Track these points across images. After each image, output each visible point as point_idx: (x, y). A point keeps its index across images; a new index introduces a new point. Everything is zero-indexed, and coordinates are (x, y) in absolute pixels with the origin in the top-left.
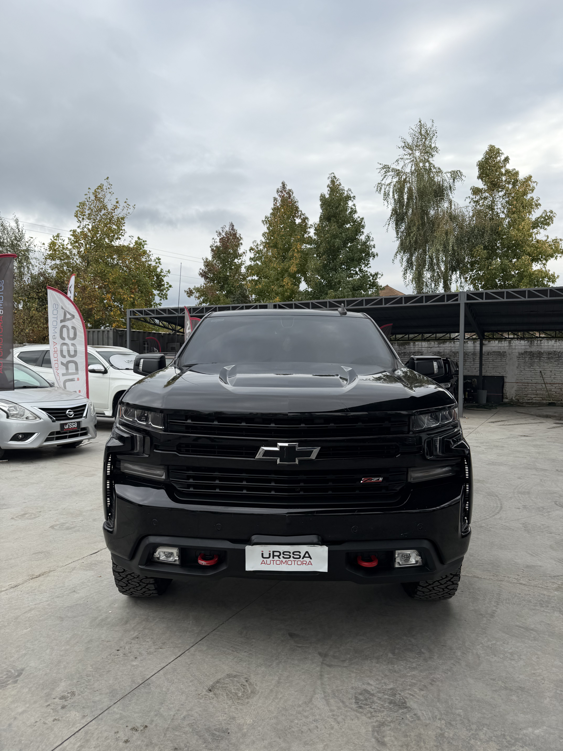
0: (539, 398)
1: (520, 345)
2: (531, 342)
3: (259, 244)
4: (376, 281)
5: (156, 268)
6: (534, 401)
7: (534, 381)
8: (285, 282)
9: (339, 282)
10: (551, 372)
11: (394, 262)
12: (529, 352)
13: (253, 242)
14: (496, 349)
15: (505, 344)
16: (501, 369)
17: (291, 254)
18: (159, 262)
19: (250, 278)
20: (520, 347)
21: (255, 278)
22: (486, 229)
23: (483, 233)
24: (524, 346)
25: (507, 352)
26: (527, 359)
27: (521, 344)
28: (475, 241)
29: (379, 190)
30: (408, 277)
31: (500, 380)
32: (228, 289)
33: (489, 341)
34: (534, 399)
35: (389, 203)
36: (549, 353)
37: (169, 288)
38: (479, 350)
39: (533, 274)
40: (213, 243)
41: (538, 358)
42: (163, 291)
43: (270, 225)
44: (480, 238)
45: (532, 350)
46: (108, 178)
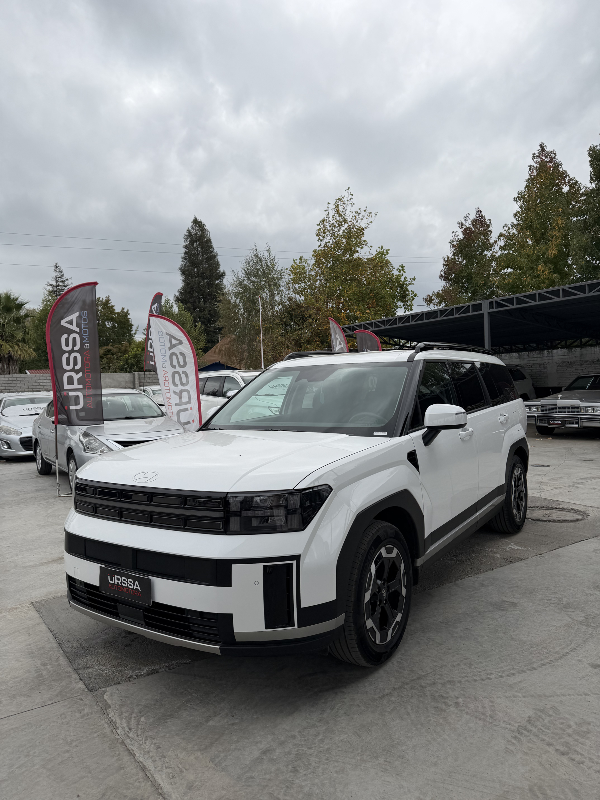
3: (511, 227)
5: (400, 277)
8: (540, 270)
13: (504, 227)
18: (403, 270)
19: (502, 272)
21: (509, 270)
32: (473, 289)
37: (414, 297)
40: (454, 237)
42: (408, 302)
43: (524, 202)
46: (349, 188)
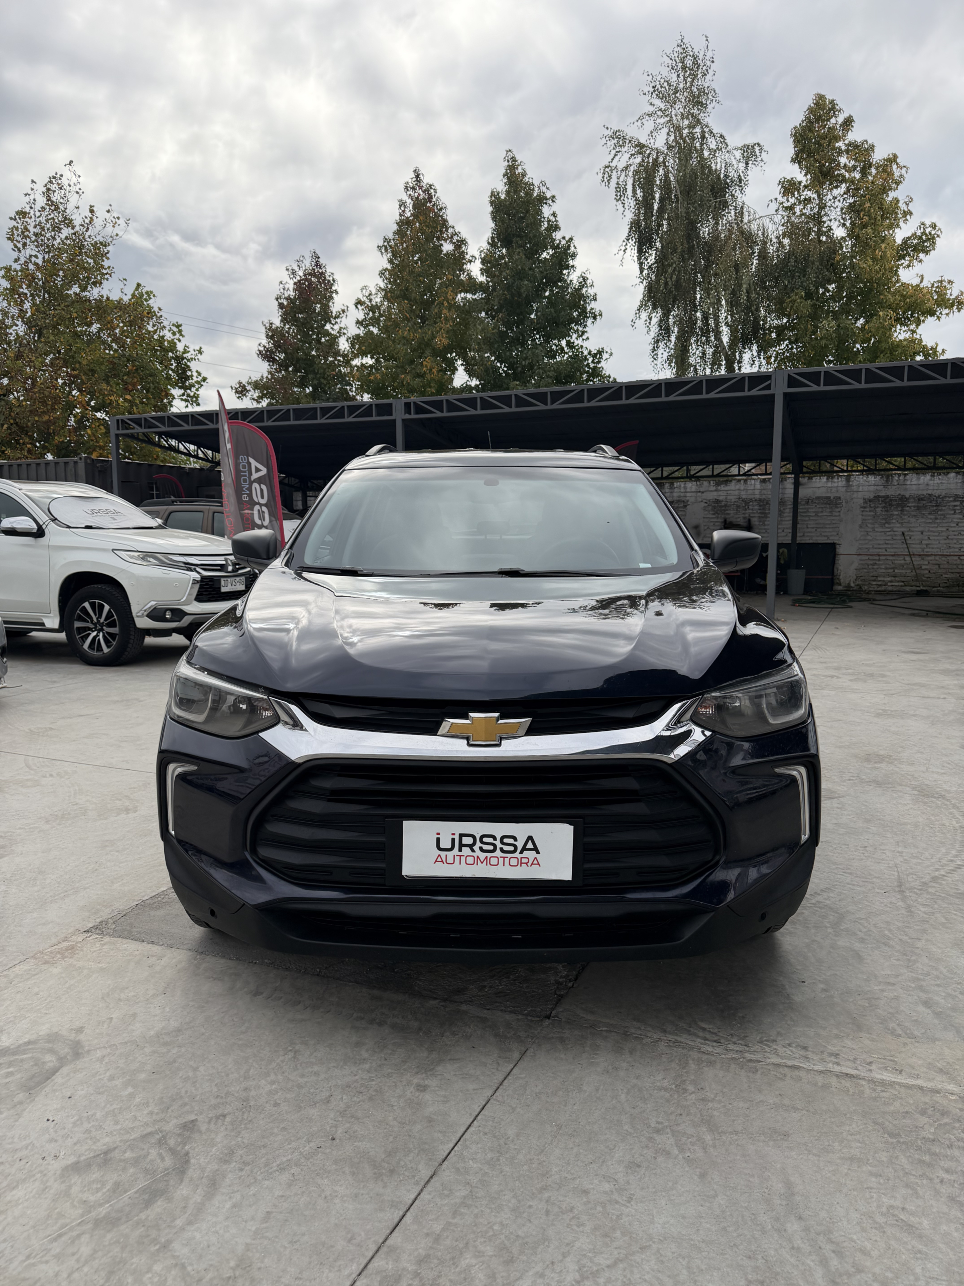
0: (898, 581)
1: (867, 484)
2: (888, 477)
3: (374, 292)
4: (599, 366)
5: (175, 344)
6: (890, 588)
7: (891, 551)
8: (426, 366)
9: (531, 366)
10: (922, 533)
11: (635, 325)
12: (883, 497)
13: (362, 289)
14: (821, 493)
15: (839, 483)
16: (831, 530)
17: (436, 311)
18: (180, 332)
19: (356, 362)
20: (866, 488)
21: (369, 361)
22: (811, 259)
23: (806, 266)
24: (874, 485)
25: (842, 498)
26: (879, 510)
27: (868, 482)
28: (789, 282)
29: (606, 180)
30: (660, 356)
31: (829, 551)
32: (316, 382)
33: (810, 478)
34: (889, 584)
35: (626, 206)
36: (920, 499)
37: (202, 384)
38: (792, 496)
39: (898, 346)
40: (282, 291)
41: (900, 509)
42: (190, 389)
43: (393, 255)
44: (799, 277)
45: (889, 493)
46: (71, 162)
